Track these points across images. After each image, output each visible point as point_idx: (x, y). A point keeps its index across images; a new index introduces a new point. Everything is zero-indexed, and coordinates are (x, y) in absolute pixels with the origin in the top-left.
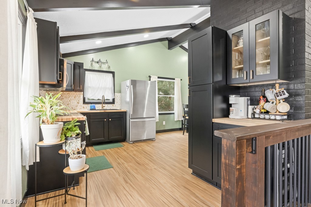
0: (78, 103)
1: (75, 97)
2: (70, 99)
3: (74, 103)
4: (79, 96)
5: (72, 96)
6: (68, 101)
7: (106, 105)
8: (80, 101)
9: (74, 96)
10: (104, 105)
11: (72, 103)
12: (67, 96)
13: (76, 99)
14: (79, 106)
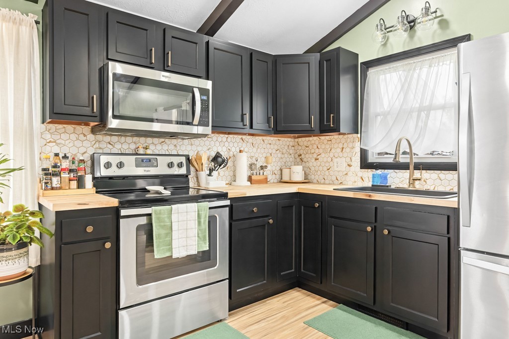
0: (350, 166)
1: (343, 148)
2: (331, 155)
3: (340, 165)
4: (351, 145)
5: (336, 146)
6: (329, 159)
7: (426, 174)
8: (353, 159)
9: (341, 146)
10: (417, 174)
11: (335, 164)
12: (328, 146)
13: (345, 155)
14: (350, 174)
